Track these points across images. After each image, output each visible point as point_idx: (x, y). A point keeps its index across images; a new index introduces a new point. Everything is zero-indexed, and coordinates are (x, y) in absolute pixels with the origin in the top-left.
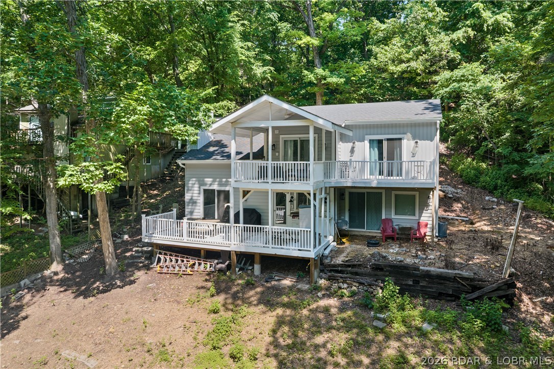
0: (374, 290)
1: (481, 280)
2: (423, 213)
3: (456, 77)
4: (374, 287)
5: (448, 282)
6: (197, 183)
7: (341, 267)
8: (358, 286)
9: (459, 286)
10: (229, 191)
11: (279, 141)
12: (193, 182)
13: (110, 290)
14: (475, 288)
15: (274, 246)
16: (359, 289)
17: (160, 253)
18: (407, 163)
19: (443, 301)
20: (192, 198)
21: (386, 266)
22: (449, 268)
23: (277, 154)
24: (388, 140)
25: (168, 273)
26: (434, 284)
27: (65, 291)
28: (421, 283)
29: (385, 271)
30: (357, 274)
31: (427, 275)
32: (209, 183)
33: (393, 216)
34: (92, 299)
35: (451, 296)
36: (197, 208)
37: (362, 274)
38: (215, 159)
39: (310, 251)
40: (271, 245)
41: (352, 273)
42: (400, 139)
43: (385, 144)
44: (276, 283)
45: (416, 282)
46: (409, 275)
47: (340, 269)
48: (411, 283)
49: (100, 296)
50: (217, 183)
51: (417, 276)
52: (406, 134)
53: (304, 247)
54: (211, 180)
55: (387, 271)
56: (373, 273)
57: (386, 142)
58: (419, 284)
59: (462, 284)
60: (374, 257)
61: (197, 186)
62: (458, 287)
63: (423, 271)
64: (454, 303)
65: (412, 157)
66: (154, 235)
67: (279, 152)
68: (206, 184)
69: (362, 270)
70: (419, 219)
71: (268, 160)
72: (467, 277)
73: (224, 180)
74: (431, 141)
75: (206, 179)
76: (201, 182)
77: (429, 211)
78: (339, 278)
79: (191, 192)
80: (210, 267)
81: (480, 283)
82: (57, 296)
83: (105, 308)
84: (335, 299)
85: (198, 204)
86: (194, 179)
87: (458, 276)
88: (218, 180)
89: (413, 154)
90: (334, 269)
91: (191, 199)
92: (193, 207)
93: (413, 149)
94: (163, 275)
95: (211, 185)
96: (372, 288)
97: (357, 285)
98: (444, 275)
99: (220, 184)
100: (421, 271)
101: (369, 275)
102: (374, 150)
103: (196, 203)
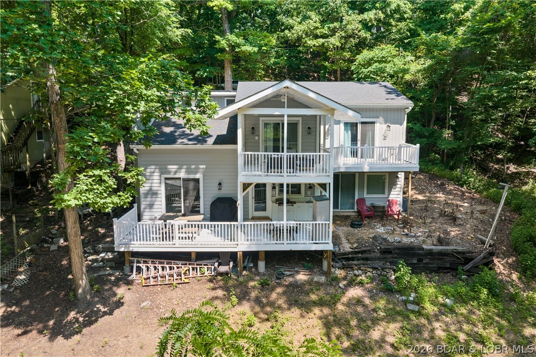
0: (387, 273)
1: (470, 252)
2: (391, 191)
3: (378, 58)
4: (387, 270)
5: (446, 257)
6: (157, 170)
7: (351, 254)
8: (372, 272)
9: (455, 259)
10: (199, 179)
11: (259, 124)
12: (152, 170)
13: (96, 321)
14: (468, 260)
15: (289, 242)
16: (373, 274)
17: (138, 262)
18: (378, 148)
19: (441, 274)
20: (151, 188)
21: (394, 249)
22: (444, 244)
23: (257, 138)
24: (362, 123)
25: (157, 285)
26: (435, 261)
27: (25, 333)
28: (425, 260)
29: (394, 254)
30: (367, 259)
31: (430, 253)
32: (174, 170)
33: (366, 196)
34: (77, 337)
35: (447, 268)
36: (159, 199)
37: (372, 258)
38: (182, 143)
39: (328, 243)
40: (285, 242)
41: (363, 259)
42: (374, 123)
43: (359, 126)
44: (291, 279)
45: (420, 260)
46: (414, 255)
47: (350, 256)
48: (415, 262)
49: (85, 331)
50: (183, 170)
51: (421, 255)
52: (379, 118)
53: (322, 240)
54: (176, 167)
55: (395, 253)
56: (382, 256)
57: (360, 125)
58: (422, 261)
59: (457, 257)
60: (377, 241)
61: (157, 174)
62: (454, 261)
63: (427, 250)
64: (449, 274)
65: (384, 140)
66: (132, 242)
67: (259, 136)
68: (169, 172)
69: (372, 255)
70: (388, 197)
71: (283, 152)
72: (461, 251)
73: (193, 167)
74: (401, 125)
75: (170, 167)
76: (164, 170)
77: (397, 189)
78: (354, 266)
79: (150, 181)
80: (208, 270)
81: (470, 254)
82: (16, 342)
83: (107, 347)
84: (357, 287)
85: (159, 196)
86: (153, 167)
87: (454, 251)
88: (185, 167)
89: (385, 137)
90: (345, 256)
91: (151, 190)
92: (153, 199)
93: (385, 132)
94: (151, 288)
95: (176, 173)
96: (385, 271)
97: (371, 270)
98: (443, 252)
99: (188, 171)
100: (425, 250)
101: (379, 259)
102: (347, 132)
103: (156, 194)
